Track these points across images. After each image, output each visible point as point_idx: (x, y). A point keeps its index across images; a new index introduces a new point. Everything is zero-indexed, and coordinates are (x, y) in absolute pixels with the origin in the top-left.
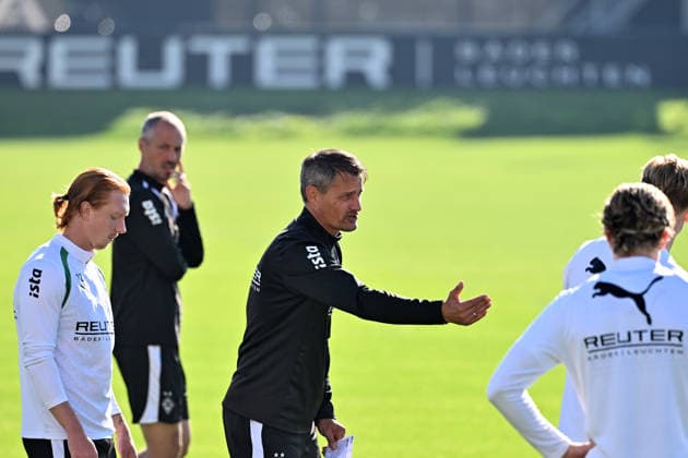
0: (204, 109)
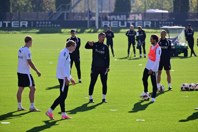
0: (5, 30)
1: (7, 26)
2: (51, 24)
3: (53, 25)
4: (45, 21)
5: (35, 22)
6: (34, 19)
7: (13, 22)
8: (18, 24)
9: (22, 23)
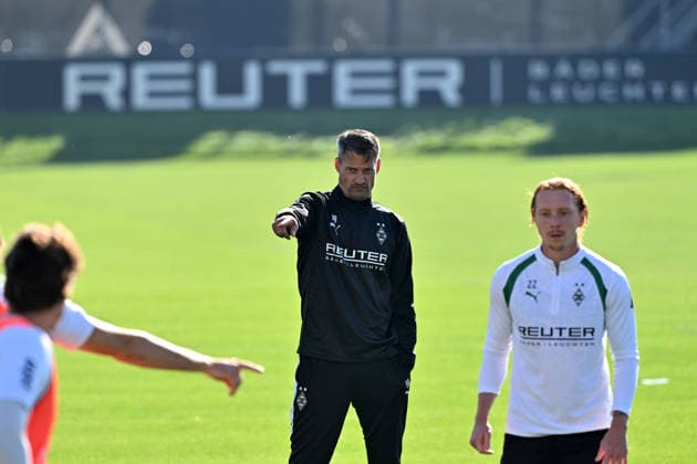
1: (297, 94)
2: (645, 81)
3: (658, 90)
4: (599, 57)
5: (516, 67)
6: (510, 45)
7: (342, 70)
8: (385, 83)
9: (422, 74)
